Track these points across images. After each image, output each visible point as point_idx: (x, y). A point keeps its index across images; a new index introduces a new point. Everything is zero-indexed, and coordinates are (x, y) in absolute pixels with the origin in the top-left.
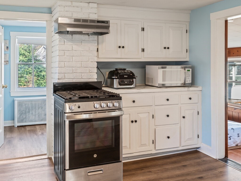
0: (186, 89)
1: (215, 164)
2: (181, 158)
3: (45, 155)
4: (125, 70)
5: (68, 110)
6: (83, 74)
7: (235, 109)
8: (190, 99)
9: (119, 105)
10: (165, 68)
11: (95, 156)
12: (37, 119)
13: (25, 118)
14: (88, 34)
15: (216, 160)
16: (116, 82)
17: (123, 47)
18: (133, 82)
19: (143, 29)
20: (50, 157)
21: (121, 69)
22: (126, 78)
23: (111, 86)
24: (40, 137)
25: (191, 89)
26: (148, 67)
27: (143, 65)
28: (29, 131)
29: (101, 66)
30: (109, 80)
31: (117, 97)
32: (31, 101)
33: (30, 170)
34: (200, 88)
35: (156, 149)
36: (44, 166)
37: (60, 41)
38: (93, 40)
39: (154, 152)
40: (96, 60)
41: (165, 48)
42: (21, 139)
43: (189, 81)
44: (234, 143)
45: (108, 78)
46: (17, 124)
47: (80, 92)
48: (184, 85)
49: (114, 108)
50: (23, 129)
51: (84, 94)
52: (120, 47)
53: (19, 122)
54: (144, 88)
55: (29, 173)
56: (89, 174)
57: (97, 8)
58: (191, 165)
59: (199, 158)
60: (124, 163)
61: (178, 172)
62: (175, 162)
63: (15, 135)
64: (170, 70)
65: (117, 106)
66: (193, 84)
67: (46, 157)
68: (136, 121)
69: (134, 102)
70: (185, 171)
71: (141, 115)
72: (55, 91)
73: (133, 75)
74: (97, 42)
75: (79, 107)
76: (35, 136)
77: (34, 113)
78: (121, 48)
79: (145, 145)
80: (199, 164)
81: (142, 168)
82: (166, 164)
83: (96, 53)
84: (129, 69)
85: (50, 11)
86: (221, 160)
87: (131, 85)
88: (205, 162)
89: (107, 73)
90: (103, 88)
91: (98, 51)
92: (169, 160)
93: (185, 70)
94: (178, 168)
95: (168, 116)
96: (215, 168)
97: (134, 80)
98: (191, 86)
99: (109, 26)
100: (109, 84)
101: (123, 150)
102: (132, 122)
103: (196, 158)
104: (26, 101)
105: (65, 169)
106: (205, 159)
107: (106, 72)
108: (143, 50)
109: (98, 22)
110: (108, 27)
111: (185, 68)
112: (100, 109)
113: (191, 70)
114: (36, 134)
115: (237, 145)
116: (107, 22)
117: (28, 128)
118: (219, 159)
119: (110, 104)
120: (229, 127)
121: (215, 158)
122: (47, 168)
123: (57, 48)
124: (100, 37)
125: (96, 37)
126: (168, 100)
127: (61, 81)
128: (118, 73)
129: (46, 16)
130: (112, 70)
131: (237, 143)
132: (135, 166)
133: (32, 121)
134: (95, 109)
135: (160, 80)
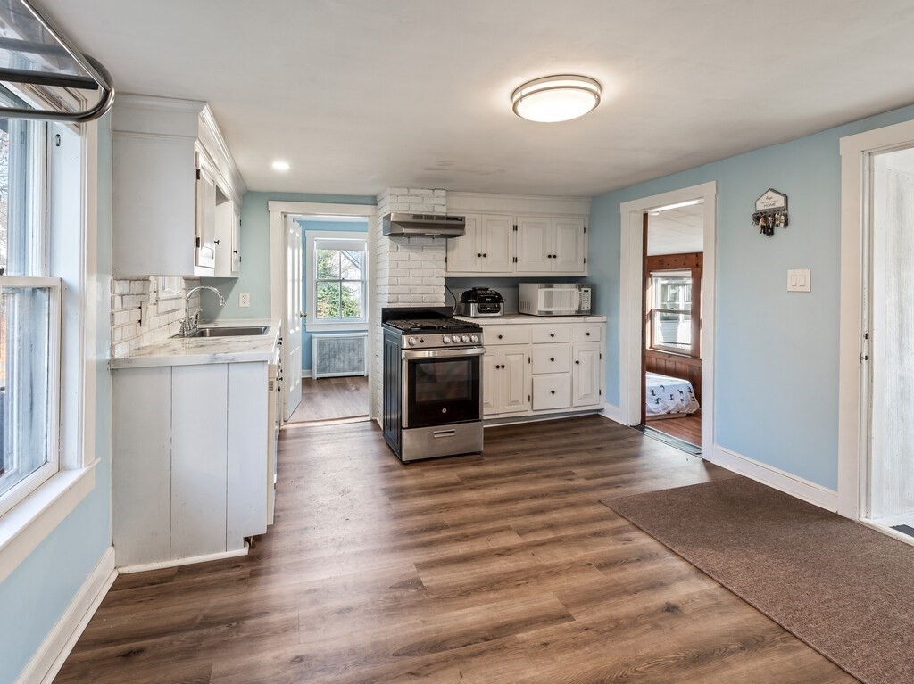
0: (581, 319)
1: (624, 433)
2: (572, 423)
3: (367, 416)
4: (487, 289)
5: (405, 346)
6: (424, 296)
7: (670, 356)
8: (588, 334)
9: (479, 339)
10: (551, 287)
11: (444, 411)
12: (347, 367)
13: (329, 365)
14: (432, 237)
16: (473, 307)
17: (485, 255)
18: (499, 307)
19: (515, 228)
20: (374, 418)
21: (480, 289)
22: (488, 302)
23: (467, 314)
24: (355, 393)
25: (589, 319)
26: (523, 286)
27: (515, 283)
28: (336, 385)
29: (451, 283)
30: (463, 306)
31: (477, 329)
32: (338, 338)
33: (347, 435)
34: (603, 319)
35: (534, 409)
36: (366, 430)
37: (391, 247)
38: (440, 246)
39: (531, 413)
40: (444, 274)
41: (550, 256)
42: (325, 396)
43: (587, 307)
44: (664, 409)
45: (462, 302)
46: (316, 375)
47: (423, 321)
48: (579, 314)
49: (471, 344)
50: (326, 382)
51: (427, 323)
52: (479, 255)
53: (319, 371)
54: (516, 317)
55: (347, 438)
56: (436, 436)
57: (447, 196)
58: (587, 433)
59: (600, 424)
60: (485, 429)
61: (566, 441)
62: (562, 429)
63: (315, 390)
64: (559, 290)
65: (476, 340)
66: (593, 312)
67: (368, 418)
68: (503, 367)
69: (500, 337)
70: (578, 439)
71: (512, 358)
72: (384, 320)
73: (500, 297)
74: (445, 248)
75: (422, 341)
76: (347, 393)
77: (342, 357)
78: (482, 257)
79: (516, 402)
80: (599, 432)
81: (511, 436)
82: (549, 431)
83: (444, 264)
84: (493, 289)
85: (374, 201)
86: (635, 427)
87: (497, 312)
88: (609, 430)
89: (460, 295)
90: (454, 317)
91: (446, 261)
92: (553, 426)
93: (580, 290)
94: (566, 436)
95: (552, 360)
96: (623, 438)
97: (501, 304)
98: (589, 316)
99: (464, 225)
100: (462, 311)
101: (484, 409)
102: (498, 367)
103: (595, 425)
104: (331, 339)
105: (402, 428)
106: (608, 425)
107: (459, 293)
108: (515, 260)
109: (449, 218)
110: (462, 227)
111: (580, 287)
112: (452, 344)
113: (589, 290)
114: (348, 390)
115: (669, 413)
116: (462, 219)
117: (333, 381)
118: (631, 426)
119: (465, 338)
120: (649, 384)
121: (626, 425)
122: (372, 433)
123: (387, 257)
124: (450, 240)
125: (443, 241)
126: (552, 335)
127: (392, 306)
128: (477, 294)
129: (368, 209)
130: (468, 290)
131: (669, 410)
132: (502, 433)
133: (338, 371)
134: (444, 345)
135: (541, 306)
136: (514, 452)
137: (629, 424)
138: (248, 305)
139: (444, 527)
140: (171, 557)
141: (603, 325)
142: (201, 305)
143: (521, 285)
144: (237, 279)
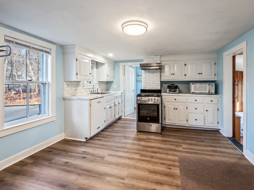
4: (174, 85)
6: (154, 86)
8: (212, 101)
10: (197, 84)
11: (148, 119)
15: (225, 137)
16: (168, 90)
19: (185, 65)
22: (172, 88)
25: (212, 96)
34: (219, 96)
37: (144, 73)
38: (158, 72)
39: (188, 125)
40: (160, 80)
41: (199, 74)
43: (213, 91)
48: (209, 94)
56: (146, 126)
57: (160, 57)
58: (205, 136)
59: (214, 134)
61: (193, 136)
68: (177, 109)
73: (178, 87)
74: (160, 72)
75: (142, 99)
78: (173, 75)
79: (182, 121)
83: (160, 77)
93: (209, 85)
95: (196, 109)
97: (177, 89)
102: (175, 109)
105: (137, 122)
108: (185, 75)
110: (161, 66)
116: (161, 64)
118: (227, 137)
121: (225, 136)
123: (143, 75)
126: (196, 100)
127: (144, 89)
135: (193, 90)
136: (171, 136)
137: (226, 136)
138: (115, 88)
139: (126, 148)
140: (73, 138)
141: (219, 99)
142: (107, 87)
143: (190, 83)
144: (113, 81)
